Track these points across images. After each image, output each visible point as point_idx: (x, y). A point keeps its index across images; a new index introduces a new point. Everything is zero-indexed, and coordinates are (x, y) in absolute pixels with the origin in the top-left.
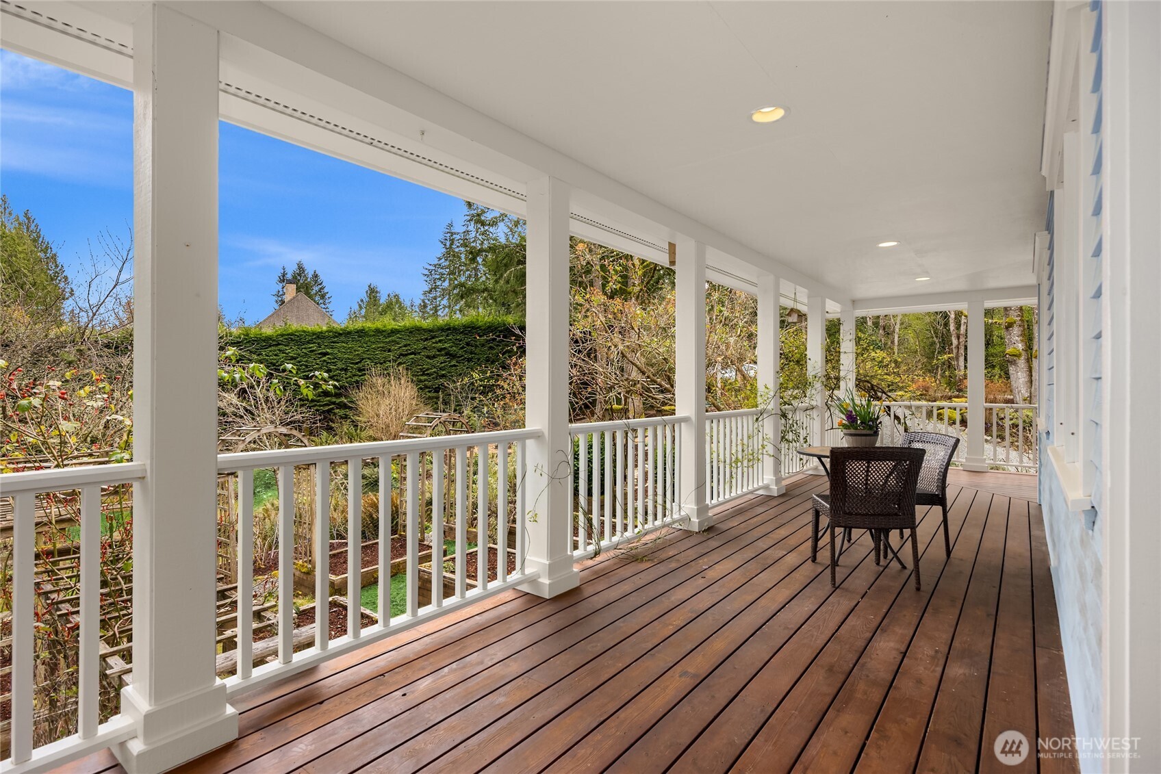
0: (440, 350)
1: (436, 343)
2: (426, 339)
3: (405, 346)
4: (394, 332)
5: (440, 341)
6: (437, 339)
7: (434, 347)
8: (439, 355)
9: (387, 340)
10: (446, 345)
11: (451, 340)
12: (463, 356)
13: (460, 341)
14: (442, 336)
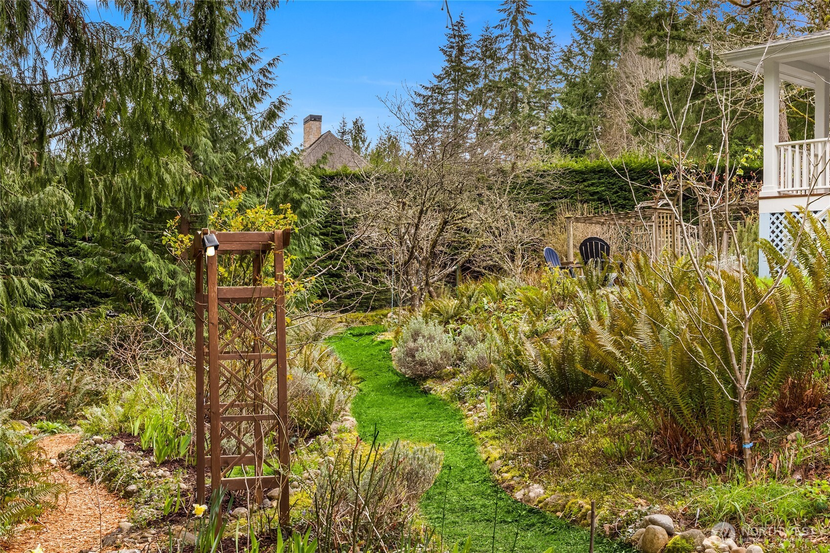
0: (593, 194)
1: (589, 186)
5: (592, 185)
6: (590, 182)
7: (586, 191)
8: (590, 200)
10: (599, 189)
11: (603, 183)
12: (615, 202)
13: (613, 185)
14: (594, 179)
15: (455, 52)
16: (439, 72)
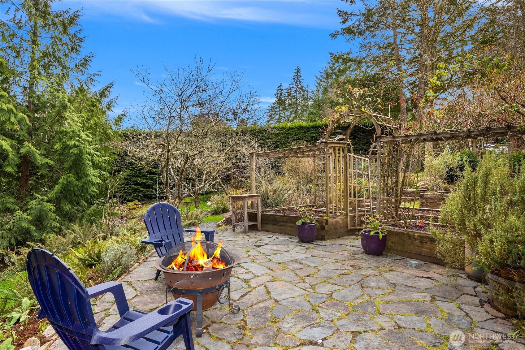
1: (310, 134)
2: (305, 132)
3: (295, 135)
4: (290, 129)
5: (312, 133)
7: (309, 136)
9: (287, 133)
10: (315, 135)
14: (313, 130)
15: (279, 95)
16: (274, 102)
